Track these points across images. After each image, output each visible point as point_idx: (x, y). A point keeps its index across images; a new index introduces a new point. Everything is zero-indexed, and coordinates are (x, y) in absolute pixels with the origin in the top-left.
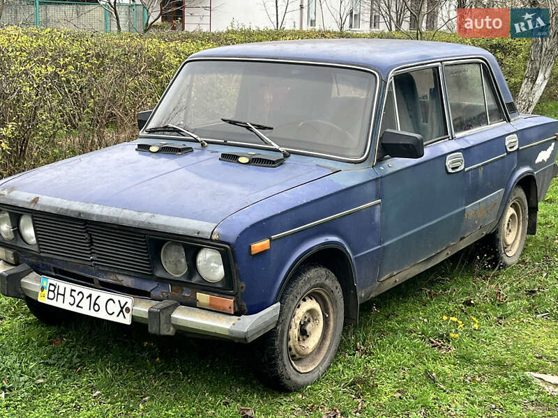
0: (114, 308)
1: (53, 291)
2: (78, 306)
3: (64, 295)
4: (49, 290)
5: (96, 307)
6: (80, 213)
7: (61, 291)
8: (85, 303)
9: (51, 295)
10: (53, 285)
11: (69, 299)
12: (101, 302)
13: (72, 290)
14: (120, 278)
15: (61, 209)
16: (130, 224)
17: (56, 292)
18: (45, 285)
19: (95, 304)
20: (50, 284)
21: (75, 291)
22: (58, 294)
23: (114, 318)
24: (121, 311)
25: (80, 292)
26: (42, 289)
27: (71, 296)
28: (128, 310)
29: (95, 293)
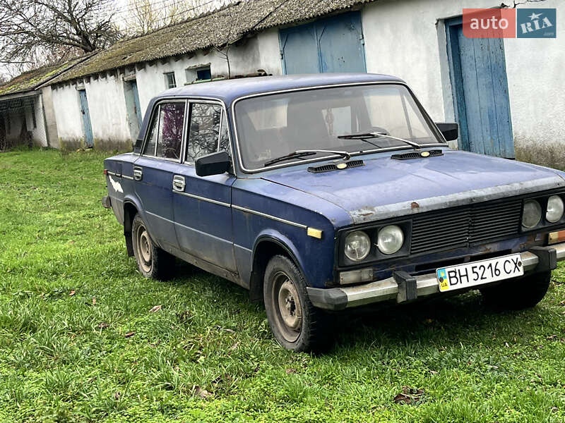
0: (510, 267)
1: (455, 277)
2: (482, 278)
3: (467, 275)
4: (450, 278)
5: (497, 273)
6: (471, 200)
7: (463, 273)
8: (488, 273)
9: (454, 280)
10: (451, 272)
11: (472, 276)
12: (500, 267)
13: (473, 268)
14: (488, 247)
15: (450, 202)
16: (514, 194)
17: (458, 276)
18: (442, 275)
19: (496, 270)
20: (449, 272)
21: (476, 267)
22: (460, 276)
23: (512, 275)
24: (516, 266)
25: (482, 266)
26: (441, 280)
27: (474, 272)
28: (520, 263)
29: (493, 261)
